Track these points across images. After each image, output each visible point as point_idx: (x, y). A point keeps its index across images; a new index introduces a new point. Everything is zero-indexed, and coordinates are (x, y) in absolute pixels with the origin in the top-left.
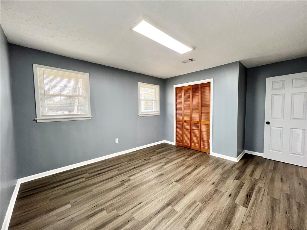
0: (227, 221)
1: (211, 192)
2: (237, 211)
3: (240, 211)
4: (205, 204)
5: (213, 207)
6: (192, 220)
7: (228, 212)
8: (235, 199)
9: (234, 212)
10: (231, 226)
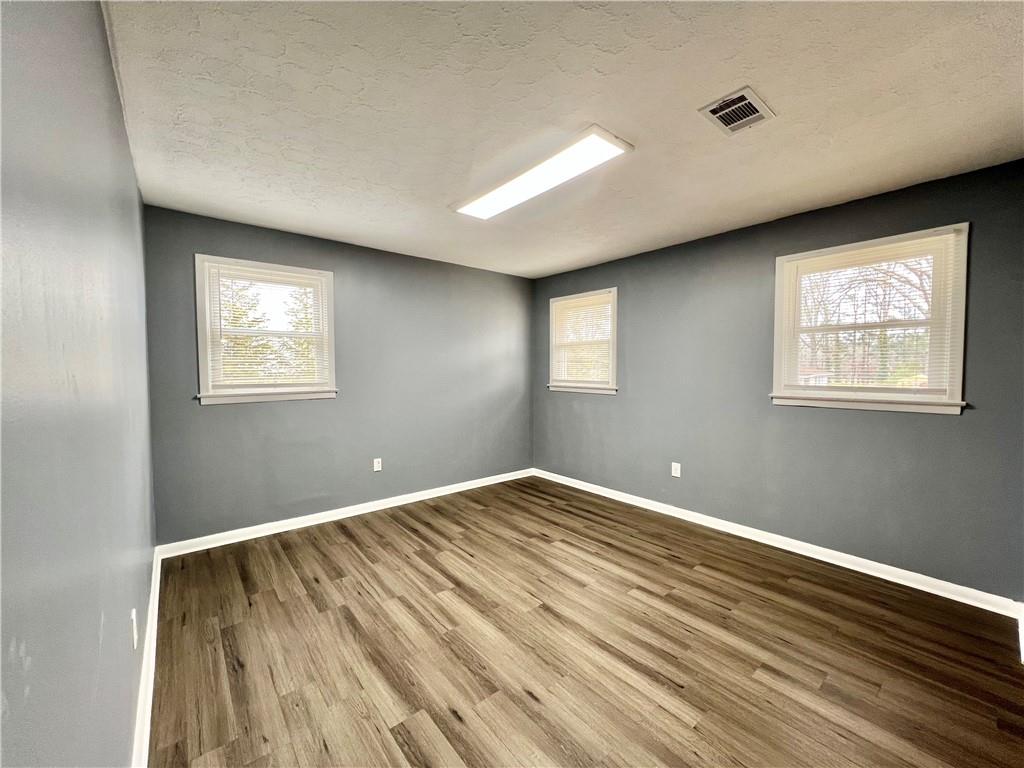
0: (379, 658)
1: (485, 668)
2: (394, 696)
3: (390, 701)
4: (443, 639)
5: (426, 649)
6: (410, 607)
7: (401, 673)
8: (437, 719)
9: (395, 687)
10: (367, 659)
